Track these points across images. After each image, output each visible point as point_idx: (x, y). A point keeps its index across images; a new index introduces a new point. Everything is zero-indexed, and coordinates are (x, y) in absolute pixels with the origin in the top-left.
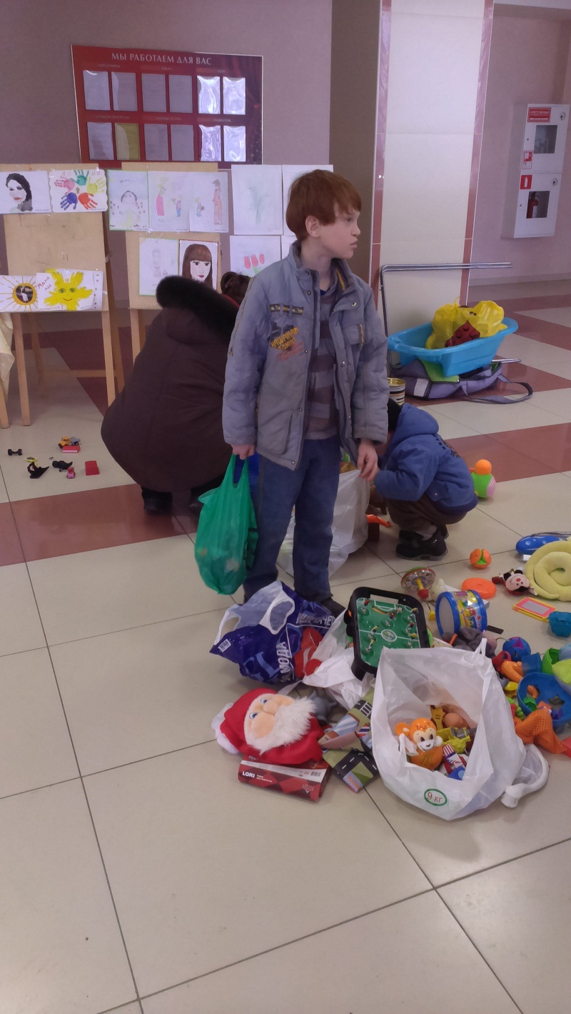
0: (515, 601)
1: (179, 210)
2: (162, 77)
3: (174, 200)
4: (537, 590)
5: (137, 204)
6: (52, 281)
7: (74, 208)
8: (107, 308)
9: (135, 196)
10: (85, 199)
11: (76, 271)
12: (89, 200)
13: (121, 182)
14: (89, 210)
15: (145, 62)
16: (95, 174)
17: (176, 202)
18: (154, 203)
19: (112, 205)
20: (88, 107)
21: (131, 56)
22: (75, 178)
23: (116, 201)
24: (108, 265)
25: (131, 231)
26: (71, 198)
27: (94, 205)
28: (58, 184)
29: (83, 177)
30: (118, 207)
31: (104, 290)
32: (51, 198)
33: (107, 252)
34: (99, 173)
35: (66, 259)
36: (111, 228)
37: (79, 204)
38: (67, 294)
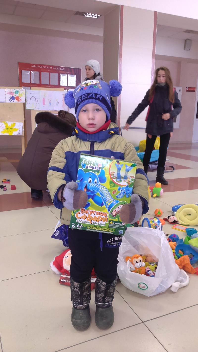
0: (172, 226)
1: (50, 103)
2: (48, 73)
3: (49, 100)
4: (180, 222)
5: (36, 101)
6: (4, 125)
7: (14, 101)
8: (23, 135)
9: (35, 98)
10: (17, 98)
11: (13, 122)
12: (19, 99)
13: (31, 93)
14: (19, 102)
15: (42, 69)
16: (22, 90)
17: (50, 100)
18: (42, 101)
19: (27, 101)
20: (23, 82)
21: (38, 66)
22: (15, 92)
23: (28, 100)
24: (25, 121)
25: (34, 110)
26: (13, 98)
27: (21, 101)
28: (8, 93)
29: (17, 91)
30: (29, 102)
31: (23, 129)
32: (6, 98)
33: (24, 117)
34: (23, 90)
35: (10, 118)
36: (26, 109)
37: (15, 100)
38: (9, 130)
